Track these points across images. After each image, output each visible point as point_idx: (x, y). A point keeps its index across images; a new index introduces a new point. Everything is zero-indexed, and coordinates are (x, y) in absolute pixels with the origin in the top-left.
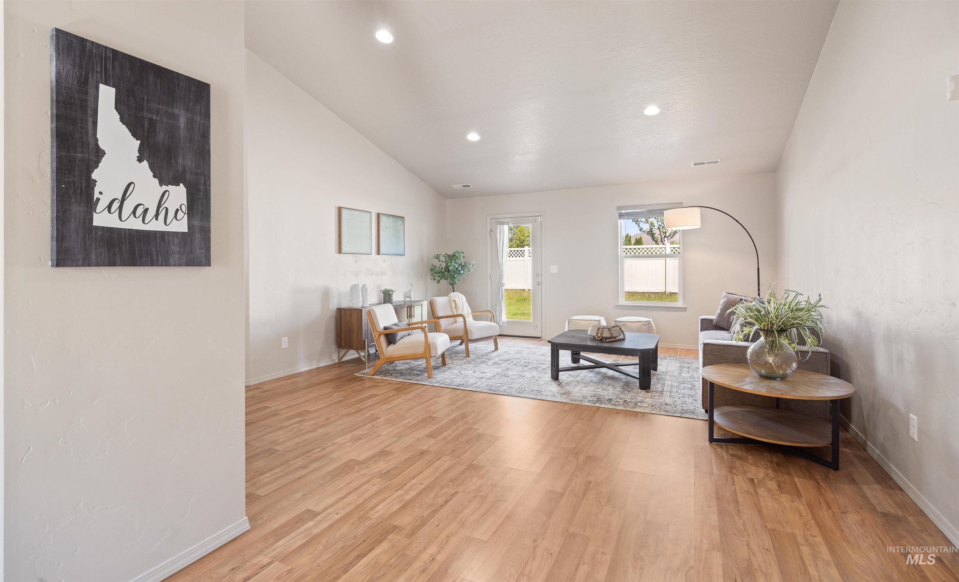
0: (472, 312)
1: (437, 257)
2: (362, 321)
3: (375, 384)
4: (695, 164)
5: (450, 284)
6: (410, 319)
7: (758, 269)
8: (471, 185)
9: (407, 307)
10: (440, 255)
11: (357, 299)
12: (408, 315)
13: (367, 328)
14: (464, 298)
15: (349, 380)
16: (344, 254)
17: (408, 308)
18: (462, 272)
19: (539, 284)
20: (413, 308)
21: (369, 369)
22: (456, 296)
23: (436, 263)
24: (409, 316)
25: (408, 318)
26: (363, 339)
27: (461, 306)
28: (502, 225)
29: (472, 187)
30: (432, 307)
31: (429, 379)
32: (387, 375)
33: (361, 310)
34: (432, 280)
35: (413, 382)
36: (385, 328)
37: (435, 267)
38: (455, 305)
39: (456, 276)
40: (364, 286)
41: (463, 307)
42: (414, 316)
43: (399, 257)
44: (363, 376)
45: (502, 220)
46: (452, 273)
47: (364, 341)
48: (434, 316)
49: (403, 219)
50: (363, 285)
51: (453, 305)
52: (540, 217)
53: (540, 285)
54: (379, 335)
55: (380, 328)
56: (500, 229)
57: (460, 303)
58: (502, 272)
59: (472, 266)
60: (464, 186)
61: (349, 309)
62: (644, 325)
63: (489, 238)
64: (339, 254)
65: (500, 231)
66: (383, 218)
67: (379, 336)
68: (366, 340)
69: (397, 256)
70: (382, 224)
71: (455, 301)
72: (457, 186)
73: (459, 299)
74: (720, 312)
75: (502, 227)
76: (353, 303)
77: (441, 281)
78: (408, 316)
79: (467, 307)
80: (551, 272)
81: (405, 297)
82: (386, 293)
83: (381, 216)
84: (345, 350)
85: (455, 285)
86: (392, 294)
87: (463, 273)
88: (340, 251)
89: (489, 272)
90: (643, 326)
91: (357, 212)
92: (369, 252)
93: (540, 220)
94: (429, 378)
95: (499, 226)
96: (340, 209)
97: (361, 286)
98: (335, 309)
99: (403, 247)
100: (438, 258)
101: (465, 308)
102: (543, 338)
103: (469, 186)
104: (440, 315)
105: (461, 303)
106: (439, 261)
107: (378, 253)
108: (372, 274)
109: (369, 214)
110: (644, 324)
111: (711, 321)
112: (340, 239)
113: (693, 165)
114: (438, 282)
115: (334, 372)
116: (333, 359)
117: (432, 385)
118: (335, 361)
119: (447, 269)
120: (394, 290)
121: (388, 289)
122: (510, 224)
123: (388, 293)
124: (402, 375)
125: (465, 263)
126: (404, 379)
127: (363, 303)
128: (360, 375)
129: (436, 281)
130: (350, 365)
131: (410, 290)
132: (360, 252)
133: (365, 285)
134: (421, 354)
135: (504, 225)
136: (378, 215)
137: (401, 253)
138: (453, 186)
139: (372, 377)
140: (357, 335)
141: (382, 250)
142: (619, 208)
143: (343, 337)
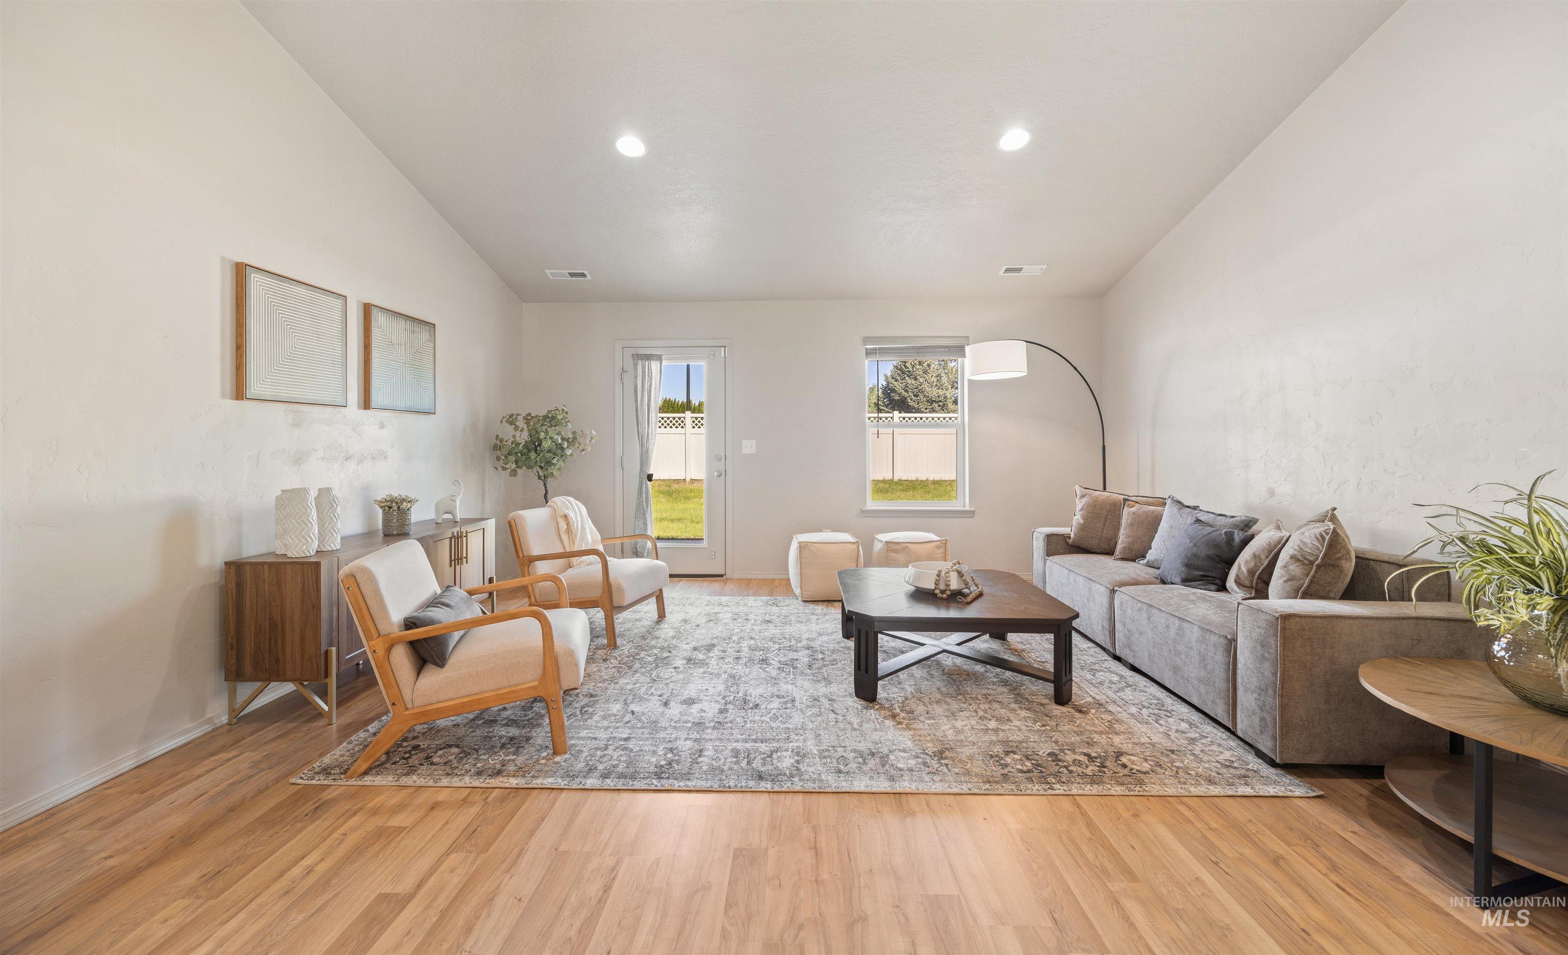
0: (603, 539)
1: (511, 420)
2: (319, 598)
3: (377, 822)
4: (1007, 270)
5: (539, 478)
6: (458, 567)
7: (1104, 447)
8: (586, 272)
9: (451, 538)
10: (518, 415)
11: (303, 530)
12: (453, 558)
13: (335, 613)
14: (584, 510)
15: (268, 821)
16: (254, 403)
17: (453, 540)
18: (569, 452)
19: (719, 476)
20: (465, 538)
21: (345, 744)
22: (567, 505)
23: (508, 433)
24: (455, 560)
25: (451, 565)
26: (324, 648)
27: (580, 525)
28: (647, 360)
29: (589, 277)
30: (515, 533)
31: (558, 759)
32: (414, 760)
33: (317, 565)
34: (500, 469)
35: (513, 782)
36: (410, 624)
37: (501, 441)
38: (566, 527)
39: (555, 461)
40: (324, 493)
41: (583, 529)
42: (466, 558)
43: (422, 417)
44: (326, 782)
45: (648, 352)
46: (548, 455)
47: (327, 653)
48: (521, 555)
49: (432, 329)
50: (320, 490)
51: (563, 526)
52: (723, 349)
53: (723, 477)
54: (386, 646)
55: (392, 624)
56: (644, 368)
57: (577, 521)
58: (647, 452)
59: (589, 439)
60: (572, 275)
61: (271, 565)
62: (938, 547)
63: (618, 386)
64: (237, 399)
65: (644, 372)
66: (379, 321)
67: (389, 649)
68: (334, 649)
69: (415, 416)
70: (376, 333)
71: (566, 517)
72: (556, 274)
73: (575, 512)
74: (1081, 521)
75: (647, 363)
76: (285, 545)
77: (519, 471)
78: (451, 561)
79: (590, 528)
80: (744, 451)
81: (437, 511)
82: (390, 508)
83: (375, 312)
84: (257, 685)
85: (549, 480)
86: (409, 509)
87: (571, 455)
88: (239, 392)
89: (619, 453)
90: (937, 550)
91: (301, 290)
92: (340, 401)
93: (723, 356)
94: (555, 753)
95: (640, 363)
96: (241, 272)
97: (313, 493)
98: (219, 561)
99: (431, 393)
100: (511, 423)
101: (588, 531)
102: (728, 576)
103: (583, 275)
104: (536, 551)
105: (579, 519)
106: (516, 428)
107: (366, 404)
108: (347, 458)
109: (339, 302)
110: (939, 545)
111: (1065, 537)
112: (241, 356)
113: (1001, 273)
114: (514, 473)
115: (207, 780)
116: (209, 716)
117: (581, 786)
118: (216, 722)
119: (534, 445)
120: (412, 496)
121: (396, 495)
122: (663, 358)
123: (399, 507)
124: (467, 754)
125: (574, 433)
126: (479, 773)
127: (322, 538)
128: (314, 782)
129: (508, 471)
130: (272, 731)
131: (453, 496)
132: (312, 397)
133: (328, 490)
134: (533, 688)
135: (652, 362)
136: (367, 310)
137: (427, 406)
138: (547, 272)
139: (360, 783)
140: (302, 639)
141: (377, 398)
142: (866, 340)
143: (249, 648)
